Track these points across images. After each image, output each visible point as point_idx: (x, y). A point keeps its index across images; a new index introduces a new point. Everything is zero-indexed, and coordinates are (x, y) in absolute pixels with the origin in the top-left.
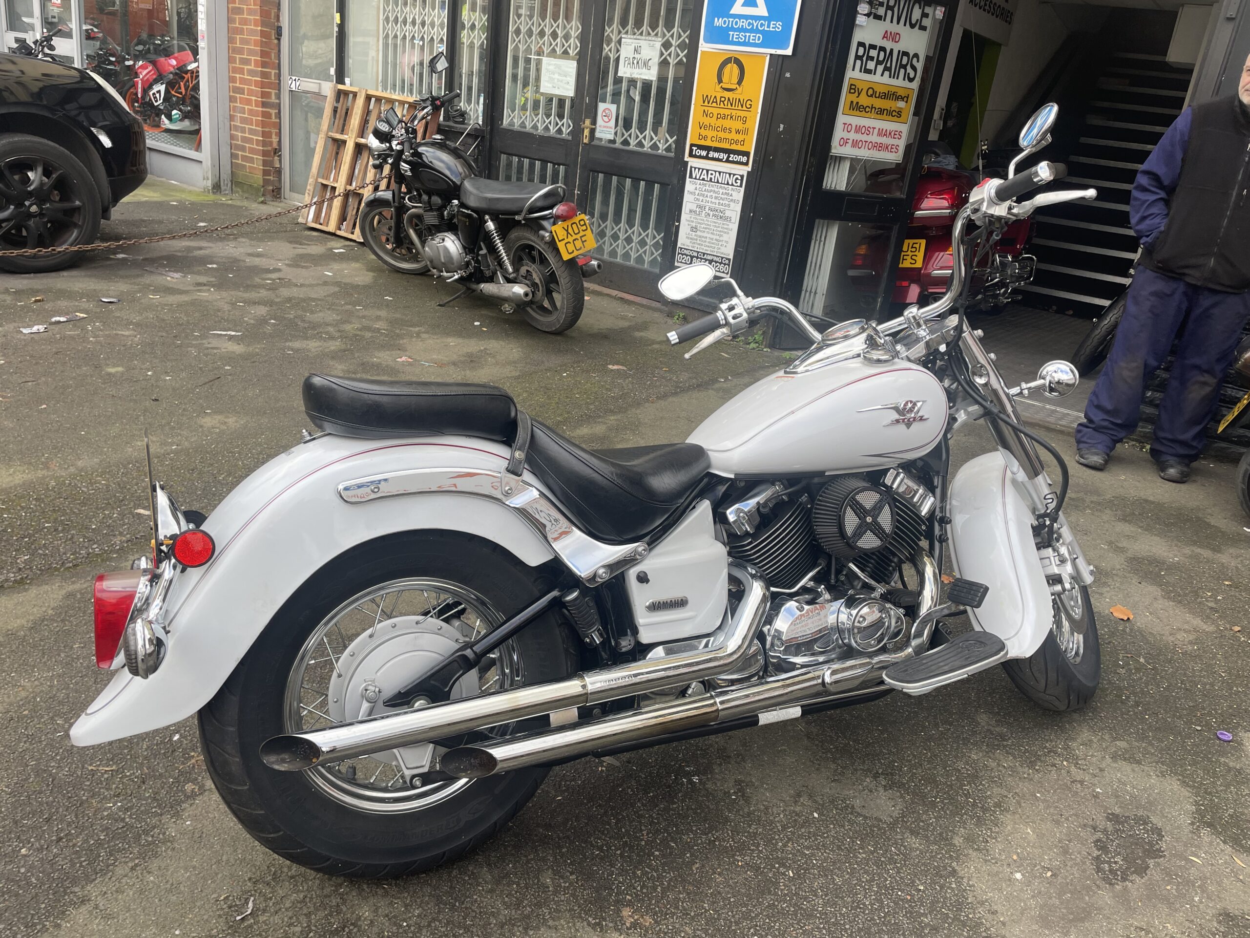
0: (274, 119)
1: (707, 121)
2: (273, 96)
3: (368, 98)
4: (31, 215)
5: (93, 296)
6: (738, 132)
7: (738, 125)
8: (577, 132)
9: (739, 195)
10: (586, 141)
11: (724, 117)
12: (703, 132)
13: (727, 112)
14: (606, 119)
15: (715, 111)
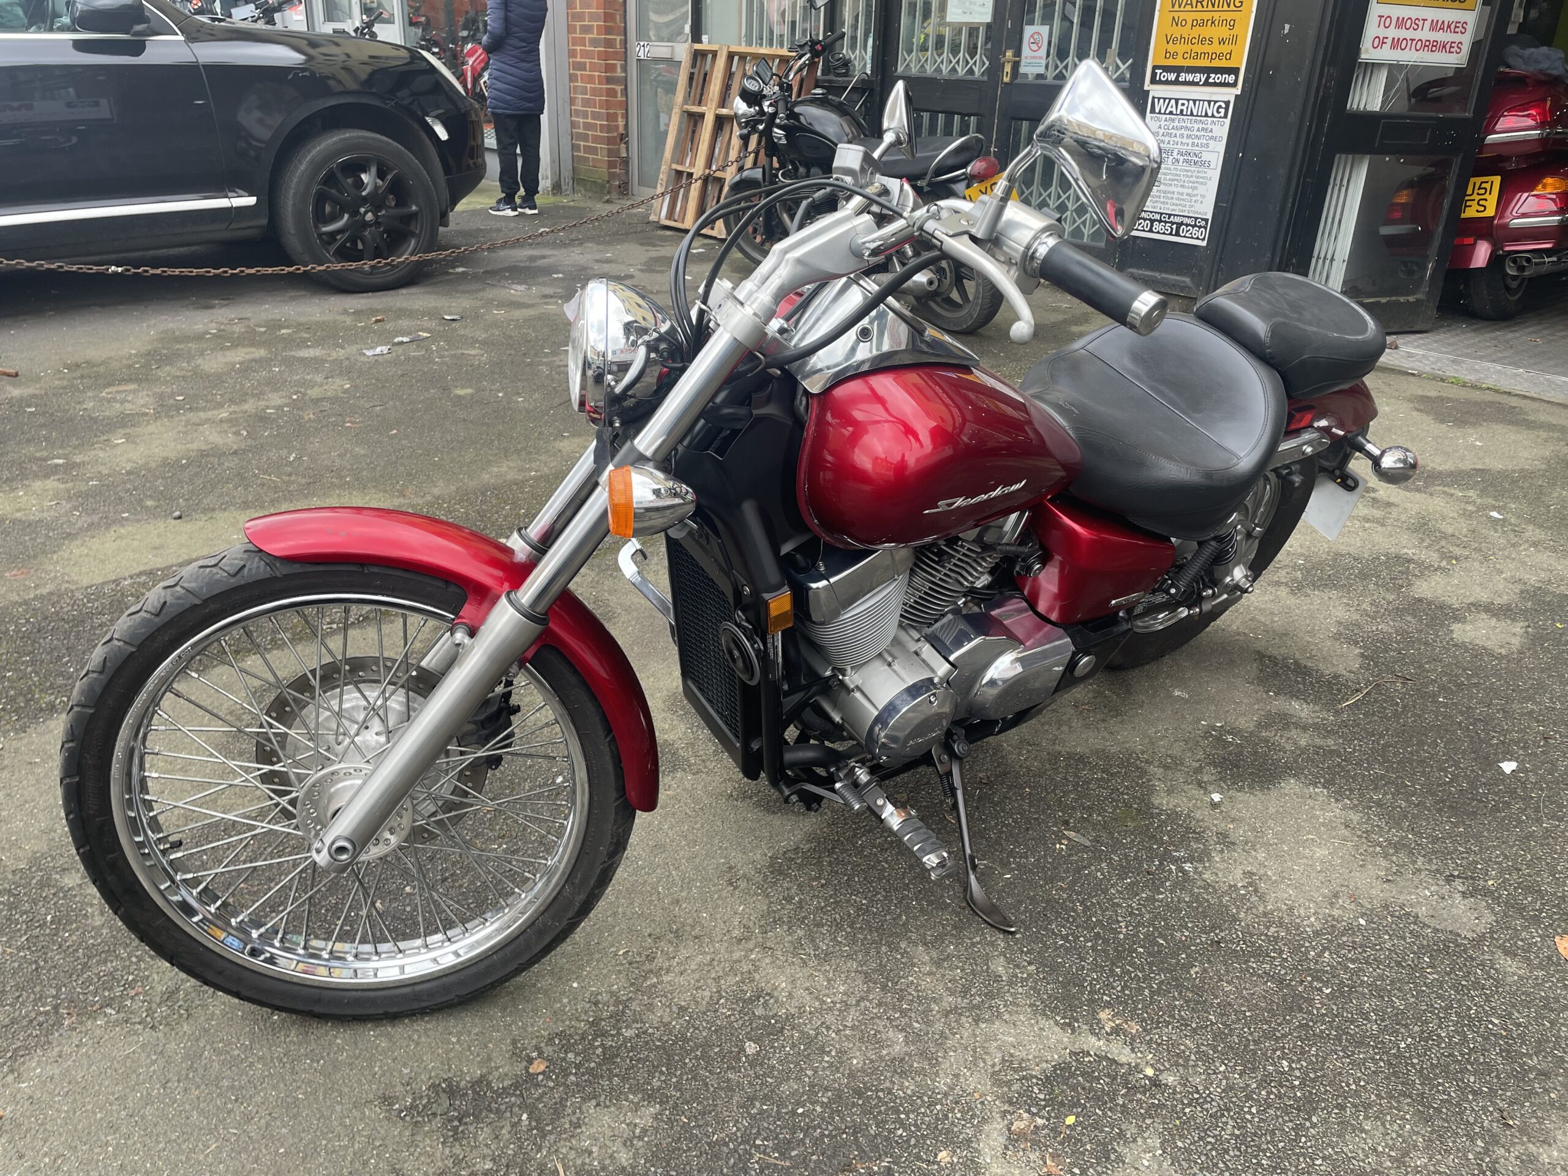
0: (620, 98)
1: (1177, 31)
2: (619, 69)
3: (731, 56)
4: (366, 225)
5: (434, 314)
6: (1222, 41)
7: (1224, 32)
8: (995, 69)
9: (1222, 128)
10: (1006, 79)
11: (1203, 23)
12: (1171, 48)
13: (1207, 16)
14: (1034, 47)
15: (1189, 17)
